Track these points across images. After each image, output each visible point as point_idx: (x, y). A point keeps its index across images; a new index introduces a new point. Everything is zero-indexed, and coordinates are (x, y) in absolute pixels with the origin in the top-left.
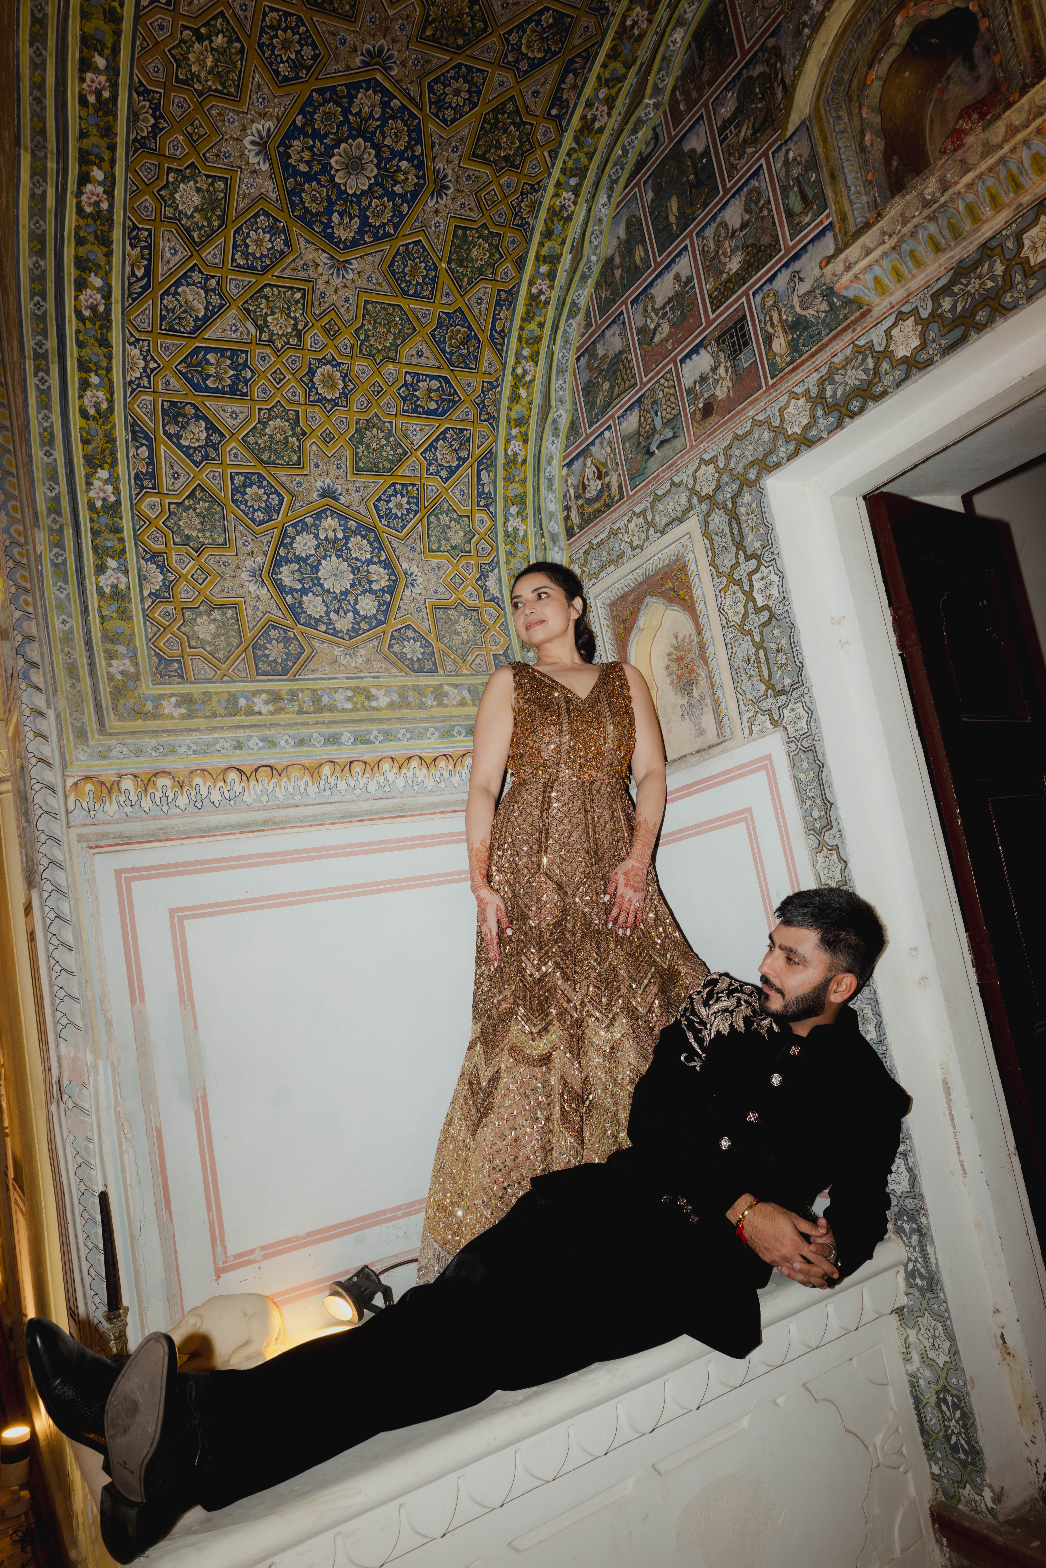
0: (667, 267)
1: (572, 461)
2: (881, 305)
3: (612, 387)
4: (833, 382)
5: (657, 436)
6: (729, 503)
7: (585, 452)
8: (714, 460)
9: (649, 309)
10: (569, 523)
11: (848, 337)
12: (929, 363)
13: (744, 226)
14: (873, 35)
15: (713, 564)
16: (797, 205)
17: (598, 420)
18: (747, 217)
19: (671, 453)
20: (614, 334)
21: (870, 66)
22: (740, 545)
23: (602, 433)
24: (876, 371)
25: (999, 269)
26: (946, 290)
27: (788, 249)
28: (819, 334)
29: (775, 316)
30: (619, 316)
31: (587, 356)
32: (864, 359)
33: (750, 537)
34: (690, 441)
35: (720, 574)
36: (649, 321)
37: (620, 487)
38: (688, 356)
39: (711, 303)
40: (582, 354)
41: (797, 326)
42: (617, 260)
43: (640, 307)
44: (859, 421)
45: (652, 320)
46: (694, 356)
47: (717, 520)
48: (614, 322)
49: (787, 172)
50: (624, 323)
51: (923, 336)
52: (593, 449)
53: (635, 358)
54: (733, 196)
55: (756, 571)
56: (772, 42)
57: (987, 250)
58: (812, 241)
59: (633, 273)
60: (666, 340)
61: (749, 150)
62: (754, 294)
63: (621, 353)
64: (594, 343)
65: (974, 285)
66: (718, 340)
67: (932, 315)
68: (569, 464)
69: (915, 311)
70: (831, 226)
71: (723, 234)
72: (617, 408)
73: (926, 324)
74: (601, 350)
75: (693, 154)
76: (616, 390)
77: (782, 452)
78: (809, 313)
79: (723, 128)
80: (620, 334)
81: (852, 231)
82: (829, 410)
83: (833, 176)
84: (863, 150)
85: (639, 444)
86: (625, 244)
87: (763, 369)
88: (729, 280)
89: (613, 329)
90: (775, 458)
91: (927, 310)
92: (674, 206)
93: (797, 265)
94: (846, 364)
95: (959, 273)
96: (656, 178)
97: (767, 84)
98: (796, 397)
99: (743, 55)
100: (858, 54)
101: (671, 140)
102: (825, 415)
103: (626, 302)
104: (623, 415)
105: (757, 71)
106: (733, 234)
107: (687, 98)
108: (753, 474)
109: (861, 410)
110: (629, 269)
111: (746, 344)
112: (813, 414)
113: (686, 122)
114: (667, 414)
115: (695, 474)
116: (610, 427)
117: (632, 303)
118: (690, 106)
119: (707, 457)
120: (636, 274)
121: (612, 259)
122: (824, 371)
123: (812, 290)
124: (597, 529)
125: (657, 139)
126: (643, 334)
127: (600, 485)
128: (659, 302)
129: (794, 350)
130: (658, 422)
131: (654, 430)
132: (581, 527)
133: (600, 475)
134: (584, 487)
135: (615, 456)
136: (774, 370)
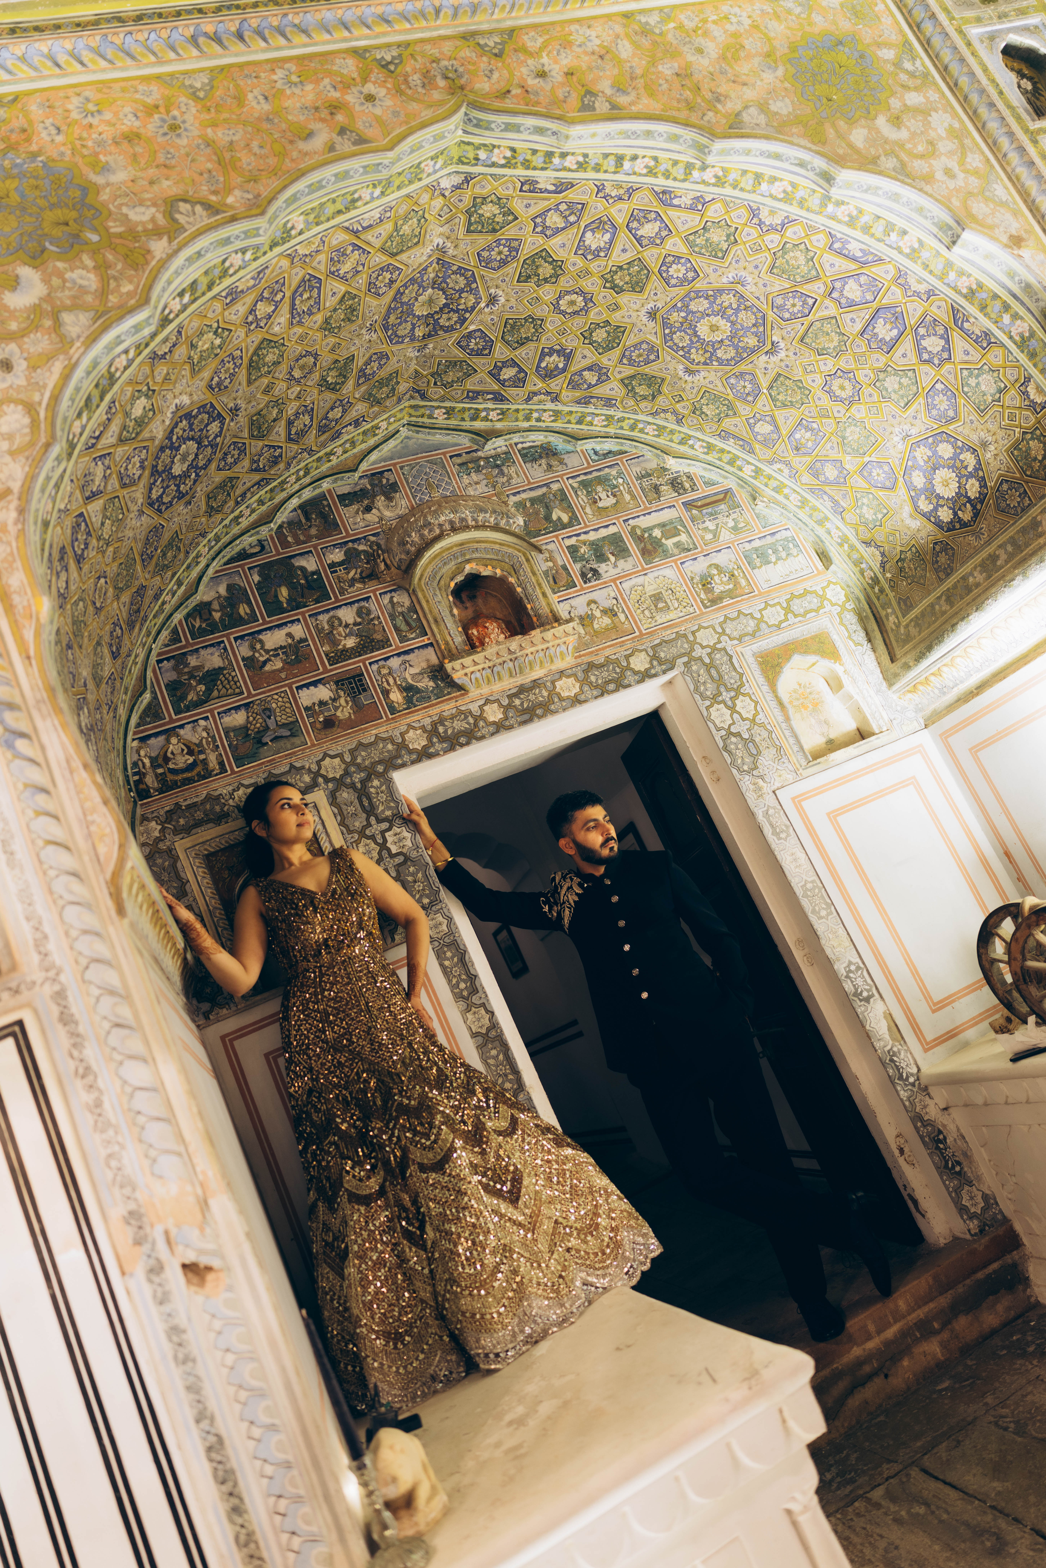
0: (279, 626)
1: (148, 737)
2: (474, 693)
3: (209, 690)
4: (444, 725)
5: (269, 733)
6: (359, 785)
7: (169, 733)
8: (340, 755)
9: (258, 646)
10: (142, 786)
11: (452, 704)
12: (511, 727)
13: (355, 624)
14: (452, 565)
15: (342, 823)
16: (403, 627)
17: (188, 710)
18: (359, 620)
19: (289, 746)
20: (212, 654)
22: (370, 811)
23: (196, 721)
24: (476, 725)
25: (545, 694)
26: (516, 695)
27: (397, 648)
28: (429, 697)
29: (391, 681)
30: (219, 643)
31: (172, 662)
32: (466, 717)
33: (381, 808)
34: (311, 740)
35: (350, 832)
37: (221, 764)
38: (307, 686)
39: (328, 659)
40: (168, 659)
41: (409, 690)
42: (215, 606)
44: (466, 749)
46: (312, 688)
47: (345, 795)
48: (212, 645)
49: (393, 607)
50: (225, 649)
51: (505, 713)
52: (182, 732)
53: (241, 675)
54: (345, 605)
55: (389, 829)
56: (372, 539)
57: (536, 684)
58: (418, 648)
59: (234, 620)
60: (280, 671)
61: (358, 585)
62: (370, 664)
63: (221, 669)
64: (184, 654)
65: (532, 697)
66: (337, 683)
67: (509, 704)
68: (143, 740)
69: (497, 701)
70: (431, 644)
71: (336, 623)
72: (217, 705)
73: (506, 709)
74: (193, 661)
75: (303, 569)
76: (215, 693)
77: (406, 758)
78: (420, 685)
79: (332, 565)
80: (221, 656)
81: (454, 651)
82: (443, 739)
83: (436, 621)
84: (453, 615)
85: (247, 735)
86: (226, 599)
87: (383, 708)
88: (345, 650)
89: (210, 650)
90: (400, 761)
91: (505, 702)
92: (284, 592)
93: (407, 657)
94: (453, 718)
95: (522, 690)
96: (264, 569)
97: (371, 558)
98: (414, 728)
99: (348, 535)
100: (444, 570)
101: (278, 553)
102: (440, 742)
103: (227, 636)
104: (225, 712)
105: (362, 548)
106: (347, 626)
107: (295, 537)
108: (380, 768)
109: (468, 743)
110: (230, 616)
111: (365, 690)
112: (430, 740)
113: (295, 549)
114: (282, 719)
115: (318, 763)
116: (206, 718)
117: (236, 639)
118: (298, 542)
119: (331, 753)
120: (240, 621)
121: (209, 604)
122: (435, 718)
123: (421, 674)
124: (186, 794)
125: (263, 548)
126: (250, 662)
127: (191, 760)
128: (269, 645)
129: (409, 702)
130: (271, 723)
131: (267, 728)
132: (161, 791)
133: (191, 753)
134: (166, 760)
135: (214, 741)
136: (393, 710)
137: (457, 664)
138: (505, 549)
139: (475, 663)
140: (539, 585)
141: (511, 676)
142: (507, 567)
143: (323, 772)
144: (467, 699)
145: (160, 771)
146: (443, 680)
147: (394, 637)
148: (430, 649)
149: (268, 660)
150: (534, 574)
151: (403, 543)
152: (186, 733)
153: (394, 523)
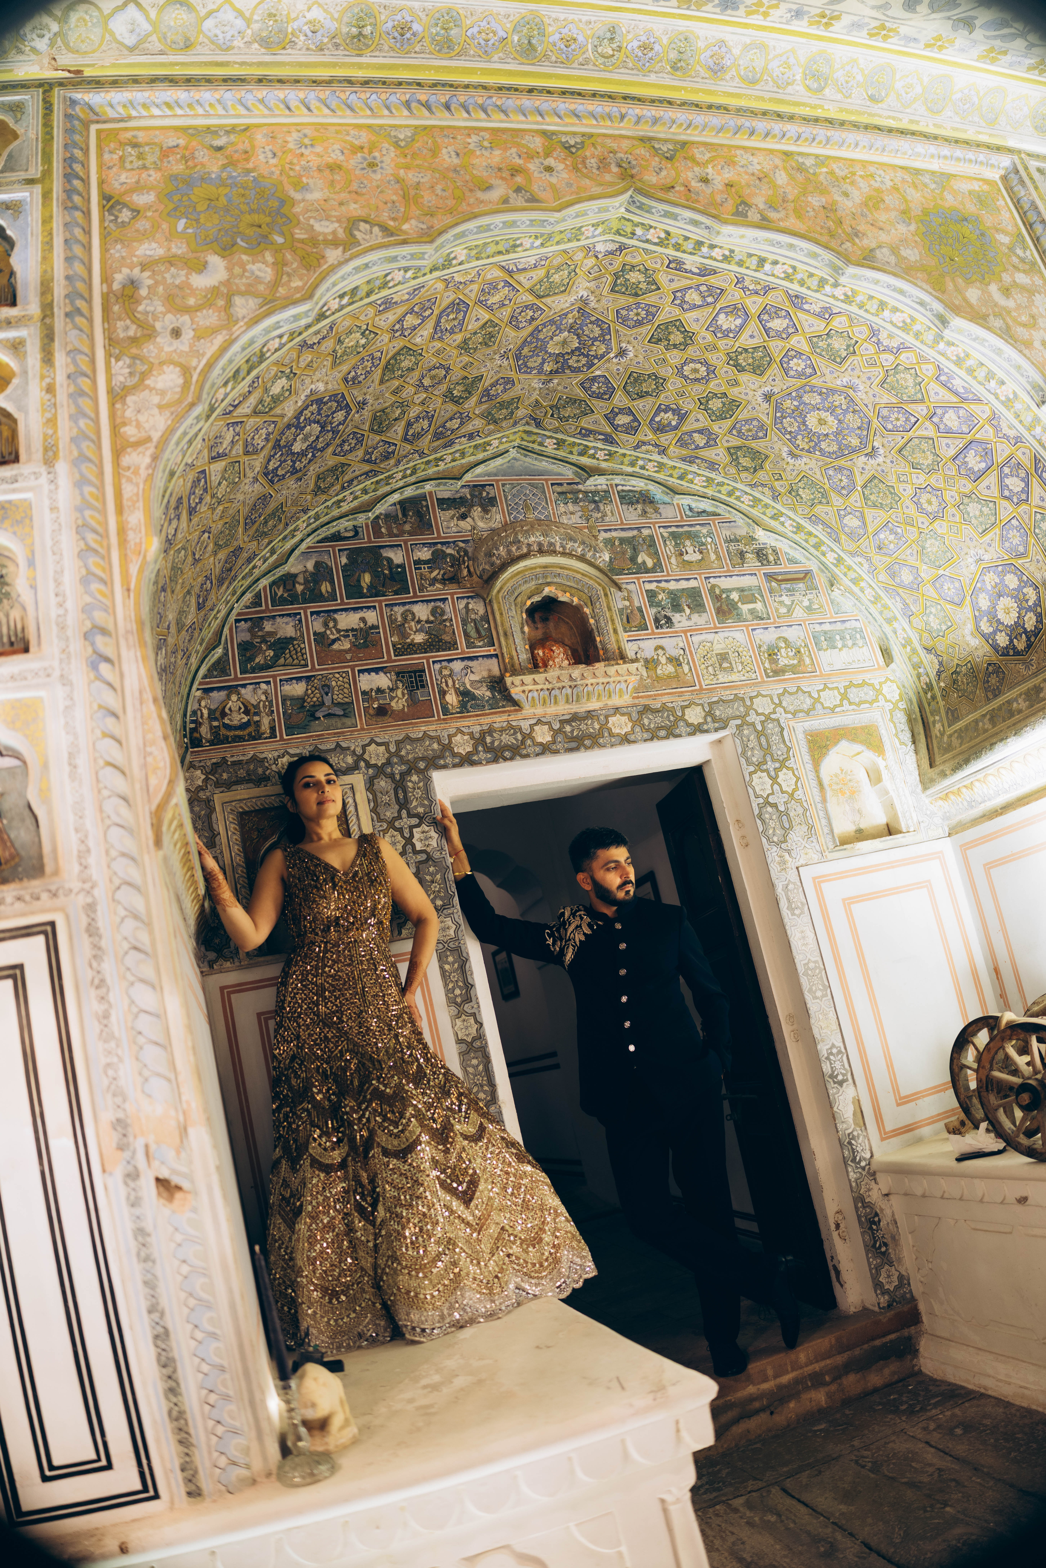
0: (355, 609)
2: (528, 711)
3: (277, 657)
4: (492, 736)
5: (324, 709)
6: (398, 777)
7: (230, 689)
8: (386, 744)
9: (332, 624)
10: (196, 735)
11: (505, 717)
12: (557, 752)
13: (427, 622)
14: (532, 585)
15: (374, 810)
16: (473, 634)
17: (253, 672)
18: (432, 618)
19: (339, 725)
20: (287, 623)
21: (529, 598)
22: (403, 804)
23: (259, 683)
24: (523, 742)
25: (597, 726)
26: (568, 722)
27: (463, 652)
28: (484, 706)
29: (450, 682)
30: (296, 614)
31: (250, 624)
32: (515, 733)
33: (414, 804)
34: (361, 724)
35: (380, 820)
36: (328, 632)
37: (273, 729)
38: (368, 671)
39: (395, 651)
40: (246, 620)
41: (465, 695)
42: (300, 579)
43: (321, 620)
44: (508, 764)
45: (332, 633)
46: (373, 674)
47: (383, 783)
48: (289, 615)
49: (467, 613)
50: (300, 621)
51: (553, 737)
52: (243, 691)
53: (309, 648)
54: (422, 601)
55: (418, 826)
56: (461, 545)
57: (589, 715)
58: (483, 656)
59: (314, 596)
60: (345, 651)
61: (438, 585)
62: (434, 662)
63: (292, 639)
64: (262, 618)
65: (583, 727)
66: (398, 674)
67: (560, 729)
68: (207, 691)
69: (549, 723)
70: (496, 656)
71: (410, 617)
72: (280, 673)
73: (556, 733)
74: (268, 626)
75: (389, 560)
76: (282, 661)
77: (449, 760)
78: (477, 692)
79: (418, 562)
80: (295, 626)
81: (517, 666)
82: (488, 749)
83: (505, 634)
84: (523, 632)
85: (303, 707)
86: (312, 574)
87: (437, 707)
88: (412, 644)
89: (286, 619)
90: (442, 762)
91: (556, 726)
92: (367, 578)
93: (470, 663)
94: (502, 730)
95: (575, 718)
96: (354, 554)
97: (457, 562)
98: (463, 733)
99: (439, 537)
100: (523, 588)
101: (370, 541)
102: (485, 751)
103: (305, 609)
104: (287, 680)
105: (449, 551)
106: (419, 621)
107: (389, 529)
108: (422, 765)
109: (512, 759)
110: (312, 591)
111: (423, 686)
112: (475, 747)
113: (386, 541)
114: (339, 698)
115: (364, 747)
116: (268, 683)
117: (312, 613)
118: (391, 534)
119: (378, 740)
120: (320, 597)
121: (295, 576)
122: (485, 728)
123: (480, 682)
124: (235, 750)
125: (357, 533)
126: (320, 638)
127: (246, 719)
128: (342, 625)
129: (463, 707)
130: (327, 700)
131: (323, 704)
132: (212, 743)
133: (247, 712)
134: (223, 714)
135: (271, 706)
136: (446, 711)
137: (517, 680)
138: (586, 580)
139: (535, 683)
140: (613, 621)
141: (567, 702)
142: (584, 597)
143: (366, 756)
144: (519, 715)
145: (215, 724)
146: (500, 692)
147: (461, 642)
148: (495, 660)
149: (338, 639)
150: (609, 609)
151: (490, 555)
152: (247, 693)
153: (485, 534)
